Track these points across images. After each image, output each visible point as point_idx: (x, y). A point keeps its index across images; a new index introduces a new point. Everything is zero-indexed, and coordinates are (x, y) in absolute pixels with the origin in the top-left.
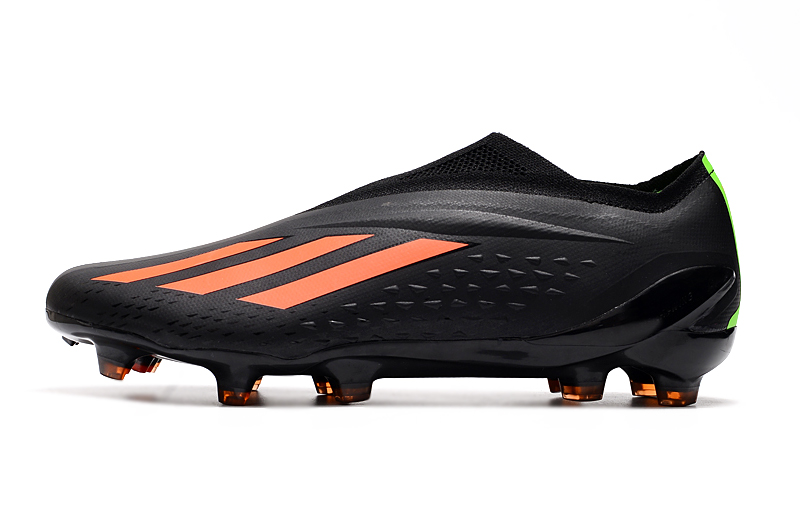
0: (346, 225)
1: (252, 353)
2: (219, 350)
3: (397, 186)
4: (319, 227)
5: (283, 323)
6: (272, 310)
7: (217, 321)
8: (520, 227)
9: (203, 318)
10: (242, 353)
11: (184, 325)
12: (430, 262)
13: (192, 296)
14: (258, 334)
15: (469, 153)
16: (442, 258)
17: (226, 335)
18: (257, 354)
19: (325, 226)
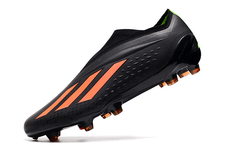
0: (93, 71)
1: (90, 114)
2: (81, 118)
3: (99, 55)
4: (86, 75)
5: (93, 103)
6: (88, 101)
7: (76, 111)
8: (137, 49)
9: (72, 112)
10: (87, 115)
11: (68, 116)
12: (120, 68)
13: (66, 108)
14: (89, 108)
15: (112, 38)
16: (122, 66)
17: (81, 113)
18: (91, 114)
19: (88, 74)
